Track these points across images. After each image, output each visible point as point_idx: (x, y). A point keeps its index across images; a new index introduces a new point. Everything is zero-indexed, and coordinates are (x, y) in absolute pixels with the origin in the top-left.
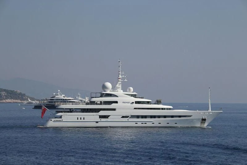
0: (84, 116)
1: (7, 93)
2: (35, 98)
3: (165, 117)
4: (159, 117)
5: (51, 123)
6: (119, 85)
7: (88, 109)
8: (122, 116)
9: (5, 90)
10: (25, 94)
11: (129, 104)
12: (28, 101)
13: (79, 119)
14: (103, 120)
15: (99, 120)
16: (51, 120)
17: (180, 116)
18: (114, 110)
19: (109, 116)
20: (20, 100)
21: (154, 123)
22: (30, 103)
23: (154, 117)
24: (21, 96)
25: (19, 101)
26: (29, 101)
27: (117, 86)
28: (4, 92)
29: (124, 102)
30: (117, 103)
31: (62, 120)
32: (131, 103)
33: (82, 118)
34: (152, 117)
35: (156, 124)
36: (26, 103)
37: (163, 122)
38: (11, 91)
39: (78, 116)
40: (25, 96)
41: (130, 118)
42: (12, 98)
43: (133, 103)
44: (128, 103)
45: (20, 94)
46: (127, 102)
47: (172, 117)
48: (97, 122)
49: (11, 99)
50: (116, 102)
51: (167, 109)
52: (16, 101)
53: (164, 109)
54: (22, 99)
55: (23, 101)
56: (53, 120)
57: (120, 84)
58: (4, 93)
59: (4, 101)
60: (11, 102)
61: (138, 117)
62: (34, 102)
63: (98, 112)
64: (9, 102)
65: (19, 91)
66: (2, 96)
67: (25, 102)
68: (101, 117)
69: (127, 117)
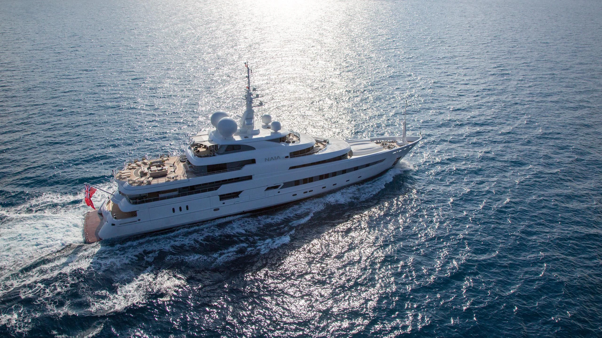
8: (267, 187)
11: (280, 161)
13: (177, 210)
14: (228, 202)
18: (250, 178)
19: (240, 192)
21: (325, 187)
30: (255, 163)
31: (139, 220)
32: (283, 159)
34: (321, 177)
35: (330, 188)
41: (283, 187)
43: (287, 156)
48: (216, 210)
50: (253, 161)
61: (297, 183)
63: (216, 189)
68: (223, 197)
69: (276, 187)
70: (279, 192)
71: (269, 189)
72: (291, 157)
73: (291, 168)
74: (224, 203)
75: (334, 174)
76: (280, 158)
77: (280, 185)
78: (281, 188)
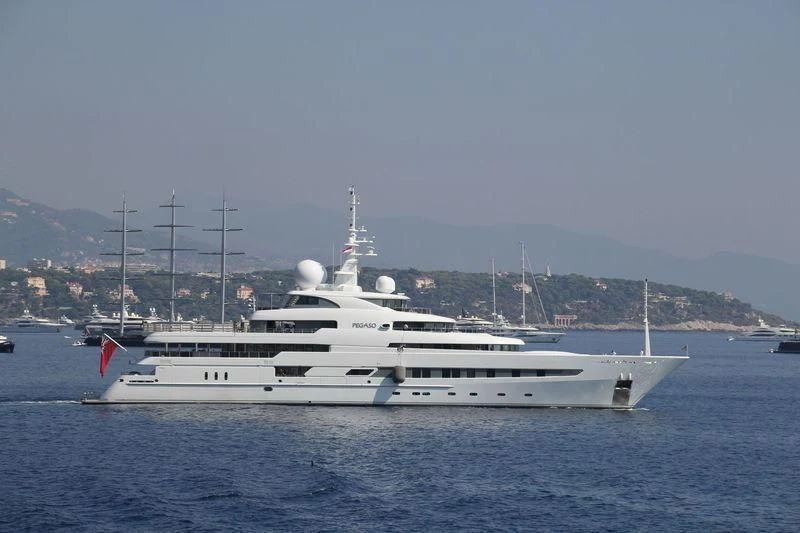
0: (226, 369)
1: (692, 302)
2: (783, 318)
3: (491, 373)
4: (472, 373)
5: (121, 391)
6: (349, 271)
7: (242, 345)
8: (350, 369)
9: (686, 292)
10: (749, 306)
11: (375, 331)
12: (757, 328)
13: (211, 376)
14: (287, 380)
15: (273, 380)
16: (122, 380)
17: (541, 373)
18: (325, 348)
19: (309, 368)
20: (735, 324)
21: (454, 394)
22: (763, 333)
23: (456, 373)
24: (738, 312)
25: (731, 327)
26: (763, 325)
27: (343, 271)
28: (684, 298)
29: (356, 325)
30: (336, 327)
31: (157, 381)
32: (380, 329)
33: (221, 376)
34: (447, 373)
35: (462, 398)
36: (751, 333)
37: (486, 390)
38: (706, 293)
39: (205, 369)
40: (749, 311)
41: (375, 375)
42: (707, 317)
43: (388, 325)
44: (371, 326)
45: (735, 303)
46: (366, 325)
47: (516, 373)
48: (268, 388)
49: (705, 320)
50: (333, 324)
51: (502, 347)
52: (722, 326)
53: (492, 347)
54: (740, 320)
55: (742, 327)
56: (127, 378)
57: (353, 264)
58: (684, 301)
59: (684, 326)
60: (705, 330)
62: (777, 330)
63: (272, 356)
64: (699, 330)
65: (729, 296)
66: (678, 312)
67: (750, 330)
68: (281, 371)
69: (366, 372)
70: (369, 382)
71: (354, 372)
72: (394, 329)
73: (391, 345)
74: (280, 381)
77: (372, 371)
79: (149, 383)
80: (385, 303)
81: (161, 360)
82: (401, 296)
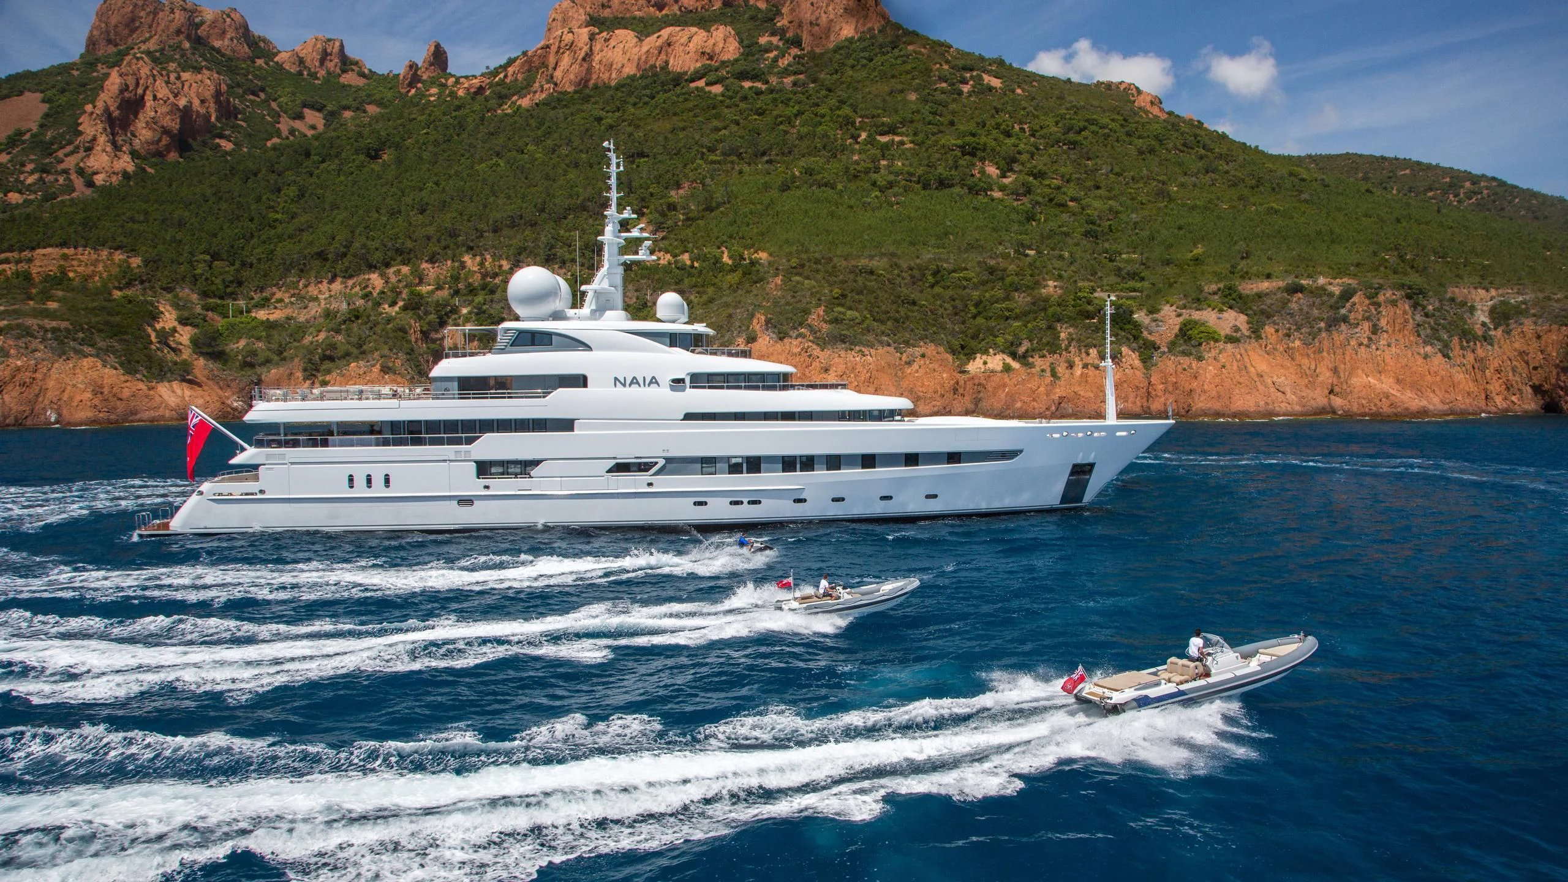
0: (385, 469)
8: (613, 462)
11: (662, 391)
13: (359, 481)
14: (501, 486)
15: (473, 486)
17: (954, 457)
18: (567, 425)
19: (536, 463)
27: (597, 285)
30: (585, 385)
31: (262, 492)
32: (671, 387)
33: (379, 481)
39: (348, 470)
41: (663, 471)
43: (681, 381)
48: (466, 501)
50: (580, 381)
61: (708, 465)
63: (470, 441)
68: (484, 468)
69: (643, 467)
70: (650, 484)
71: (621, 468)
72: (694, 387)
73: (689, 417)
74: (487, 487)
75: (834, 462)
76: (657, 383)
77: (656, 463)
78: (656, 474)
79: (247, 499)
80: (674, 340)
81: (268, 456)
82: (700, 328)
